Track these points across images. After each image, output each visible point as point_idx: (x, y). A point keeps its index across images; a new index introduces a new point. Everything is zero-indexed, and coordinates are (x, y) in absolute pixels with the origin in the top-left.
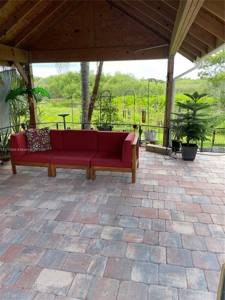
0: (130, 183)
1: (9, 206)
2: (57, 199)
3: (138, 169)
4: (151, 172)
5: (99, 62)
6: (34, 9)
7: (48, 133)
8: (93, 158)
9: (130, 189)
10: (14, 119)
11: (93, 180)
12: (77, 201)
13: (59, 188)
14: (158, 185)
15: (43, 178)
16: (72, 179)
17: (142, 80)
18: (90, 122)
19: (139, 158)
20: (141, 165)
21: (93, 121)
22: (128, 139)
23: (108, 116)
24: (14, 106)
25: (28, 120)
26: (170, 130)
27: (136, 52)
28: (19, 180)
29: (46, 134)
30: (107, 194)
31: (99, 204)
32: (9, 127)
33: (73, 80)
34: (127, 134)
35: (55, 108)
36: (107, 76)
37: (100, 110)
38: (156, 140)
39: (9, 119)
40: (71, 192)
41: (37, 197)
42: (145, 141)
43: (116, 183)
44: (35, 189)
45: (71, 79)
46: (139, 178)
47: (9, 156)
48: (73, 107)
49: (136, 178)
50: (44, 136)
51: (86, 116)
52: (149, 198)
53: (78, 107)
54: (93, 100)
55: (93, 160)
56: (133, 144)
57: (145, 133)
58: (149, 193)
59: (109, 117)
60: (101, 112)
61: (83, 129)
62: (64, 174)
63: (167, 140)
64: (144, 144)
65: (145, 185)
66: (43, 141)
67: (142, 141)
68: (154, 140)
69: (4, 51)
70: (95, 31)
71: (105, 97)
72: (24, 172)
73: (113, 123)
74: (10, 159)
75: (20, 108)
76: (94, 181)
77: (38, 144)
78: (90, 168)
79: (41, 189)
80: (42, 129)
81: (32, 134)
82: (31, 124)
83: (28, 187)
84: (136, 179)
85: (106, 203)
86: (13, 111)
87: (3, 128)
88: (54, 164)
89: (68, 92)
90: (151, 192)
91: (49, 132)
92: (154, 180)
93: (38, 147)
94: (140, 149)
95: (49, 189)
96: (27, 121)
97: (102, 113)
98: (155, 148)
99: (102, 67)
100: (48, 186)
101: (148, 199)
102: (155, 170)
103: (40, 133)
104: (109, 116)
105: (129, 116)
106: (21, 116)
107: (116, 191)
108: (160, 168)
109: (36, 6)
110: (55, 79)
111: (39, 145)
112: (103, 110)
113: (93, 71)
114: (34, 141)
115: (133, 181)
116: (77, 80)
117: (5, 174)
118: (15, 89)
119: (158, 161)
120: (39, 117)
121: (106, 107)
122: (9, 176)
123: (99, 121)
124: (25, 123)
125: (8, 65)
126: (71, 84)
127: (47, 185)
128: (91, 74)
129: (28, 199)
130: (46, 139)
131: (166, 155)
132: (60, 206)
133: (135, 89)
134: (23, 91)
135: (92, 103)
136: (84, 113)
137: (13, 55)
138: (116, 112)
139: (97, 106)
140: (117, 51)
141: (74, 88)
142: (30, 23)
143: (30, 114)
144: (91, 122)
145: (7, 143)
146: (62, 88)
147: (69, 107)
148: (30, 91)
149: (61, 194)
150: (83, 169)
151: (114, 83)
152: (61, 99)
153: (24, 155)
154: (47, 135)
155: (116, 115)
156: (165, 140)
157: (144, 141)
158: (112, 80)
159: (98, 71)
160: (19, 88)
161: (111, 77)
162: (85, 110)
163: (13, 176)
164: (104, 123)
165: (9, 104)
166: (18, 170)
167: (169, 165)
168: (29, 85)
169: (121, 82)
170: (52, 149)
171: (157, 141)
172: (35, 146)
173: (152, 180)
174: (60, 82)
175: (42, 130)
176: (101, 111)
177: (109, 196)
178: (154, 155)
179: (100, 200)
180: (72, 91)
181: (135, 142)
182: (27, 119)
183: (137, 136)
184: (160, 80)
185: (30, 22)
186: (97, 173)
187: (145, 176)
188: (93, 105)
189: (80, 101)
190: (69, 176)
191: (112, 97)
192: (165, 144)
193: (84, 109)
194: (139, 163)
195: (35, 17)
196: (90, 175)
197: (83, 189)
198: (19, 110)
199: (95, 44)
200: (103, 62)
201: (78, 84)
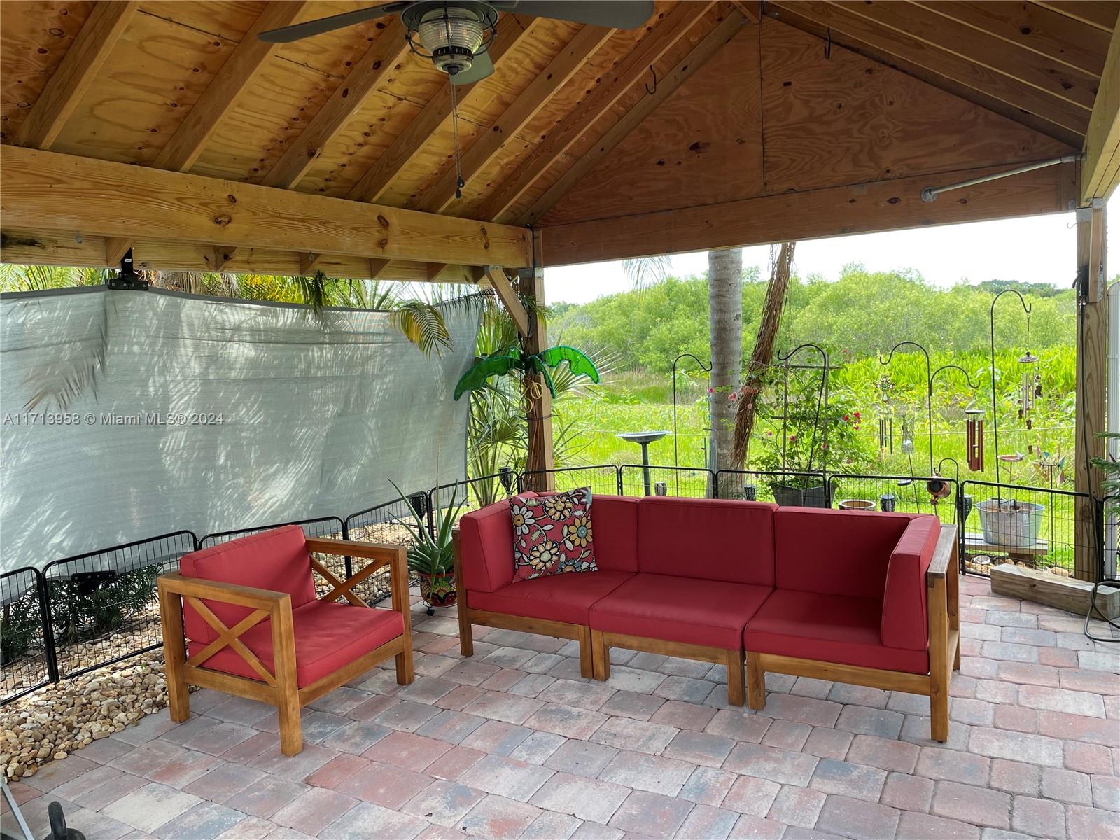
0: (921, 744)
1: (438, 786)
2: (611, 778)
3: (960, 679)
4: (1020, 697)
5: (781, 244)
6: (555, 95)
7: (585, 510)
8: (754, 616)
9: (922, 770)
10: (478, 455)
11: (754, 709)
12: (690, 797)
13: (619, 729)
14: (1059, 763)
15: (560, 681)
16: (671, 697)
17: (957, 291)
18: (742, 463)
19: (961, 625)
20: (972, 662)
21: (753, 463)
22: (905, 545)
23: (814, 442)
24: (481, 409)
25: (522, 456)
26: (1107, 506)
27: (930, 197)
28: (479, 680)
29: (579, 513)
30: (818, 783)
31: (782, 824)
32: (460, 483)
33: (681, 306)
34: (902, 524)
35: (615, 406)
36: (812, 282)
37: (782, 418)
38: (1039, 547)
39: (463, 452)
40: (667, 754)
41: (539, 759)
42: (987, 548)
43: (856, 735)
44: (533, 723)
45: (673, 304)
46: (966, 720)
47: (454, 588)
48: (678, 400)
49: (950, 723)
50: (569, 521)
51: (726, 441)
52: (1017, 824)
53: (698, 401)
54: (756, 383)
55: (754, 625)
56: (932, 570)
57: (986, 514)
58: (1015, 803)
59: (819, 448)
60: (785, 426)
61: (716, 494)
62: (640, 671)
63: (1092, 550)
64: (981, 564)
65: (996, 761)
66: (569, 539)
67: (970, 547)
68: (1028, 545)
69: (457, 238)
70: (763, 139)
71: (801, 370)
72: (498, 652)
73: (838, 470)
74: (455, 597)
75: (499, 417)
76: (761, 717)
77: (548, 548)
78: (743, 657)
79: (555, 726)
80: (567, 495)
81: (530, 514)
82: (531, 473)
83: (508, 713)
84: (949, 728)
85: (812, 825)
86: (477, 428)
87: (440, 488)
88: (603, 629)
89: (664, 351)
90: (1028, 795)
91: (588, 506)
92: (1041, 740)
93: (550, 560)
94: (964, 584)
95: (584, 730)
96: (519, 459)
97: (790, 430)
98: (1034, 586)
99: (790, 261)
100: (579, 716)
101: (1012, 829)
102: (1043, 689)
103: (560, 508)
104: (822, 441)
105: (908, 442)
106: (499, 444)
107: (855, 774)
108: (1065, 683)
109: (563, 84)
110: (620, 306)
111: (553, 552)
112: (794, 418)
113: (756, 270)
114: (535, 536)
115: (939, 736)
116: (695, 306)
117: (437, 654)
118: (486, 355)
119: (1056, 646)
120: (559, 445)
121: (806, 407)
122: (450, 663)
123: (778, 461)
124: (512, 466)
125: (471, 279)
126: (675, 322)
127: (575, 711)
128: (750, 281)
129: (507, 764)
130: (579, 532)
131: (1092, 618)
132: (621, 810)
133: (930, 327)
134: (512, 359)
135: (749, 395)
136: (718, 430)
137: (486, 247)
138: (849, 427)
139: (771, 404)
140: (852, 201)
141: (683, 335)
142: (542, 141)
143: (530, 438)
144: (748, 465)
145: (450, 538)
146: (643, 335)
147: (664, 403)
148: (532, 359)
149: (626, 756)
150: (714, 659)
151: (837, 311)
152: (636, 376)
153: (500, 588)
154: (580, 518)
155: (850, 437)
156: (1086, 550)
157: (981, 548)
158: (829, 298)
159: (775, 276)
160: (500, 350)
161: (827, 286)
162: (722, 421)
163: (462, 665)
164: (798, 468)
165: (466, 406)
166: (480, 640)
167: (1108, 666)
168: (531, 338)
169: (868, 302)
170: (596, 569)
171: (1043, 552)
172: (537, 554)
173: (1030, 736)
174: (634, 315)
175: (564, 499)
176: (785, 423)
177: (829, 795)
178: (1033, 618)
179: (785, 808)
180: (677, 344)
181: (940, 563)
182: (519, 455)
183: (948, 534)
184: (1042, 286)
185: (543, 137)
186: (773, 681)
187: (995, 713)
188: (753, 402)
189: (704, 379)
190: (660, 682)
191: (831, 368)
192: (1085, 569)
193: (718, 415)
194: (961, 648)
195: (559, 119)
196: (744, 687)
197: (715, 745)
198: (495, 423)
199: (765, 184)
200: (794, 244)
201: (700, 317)
